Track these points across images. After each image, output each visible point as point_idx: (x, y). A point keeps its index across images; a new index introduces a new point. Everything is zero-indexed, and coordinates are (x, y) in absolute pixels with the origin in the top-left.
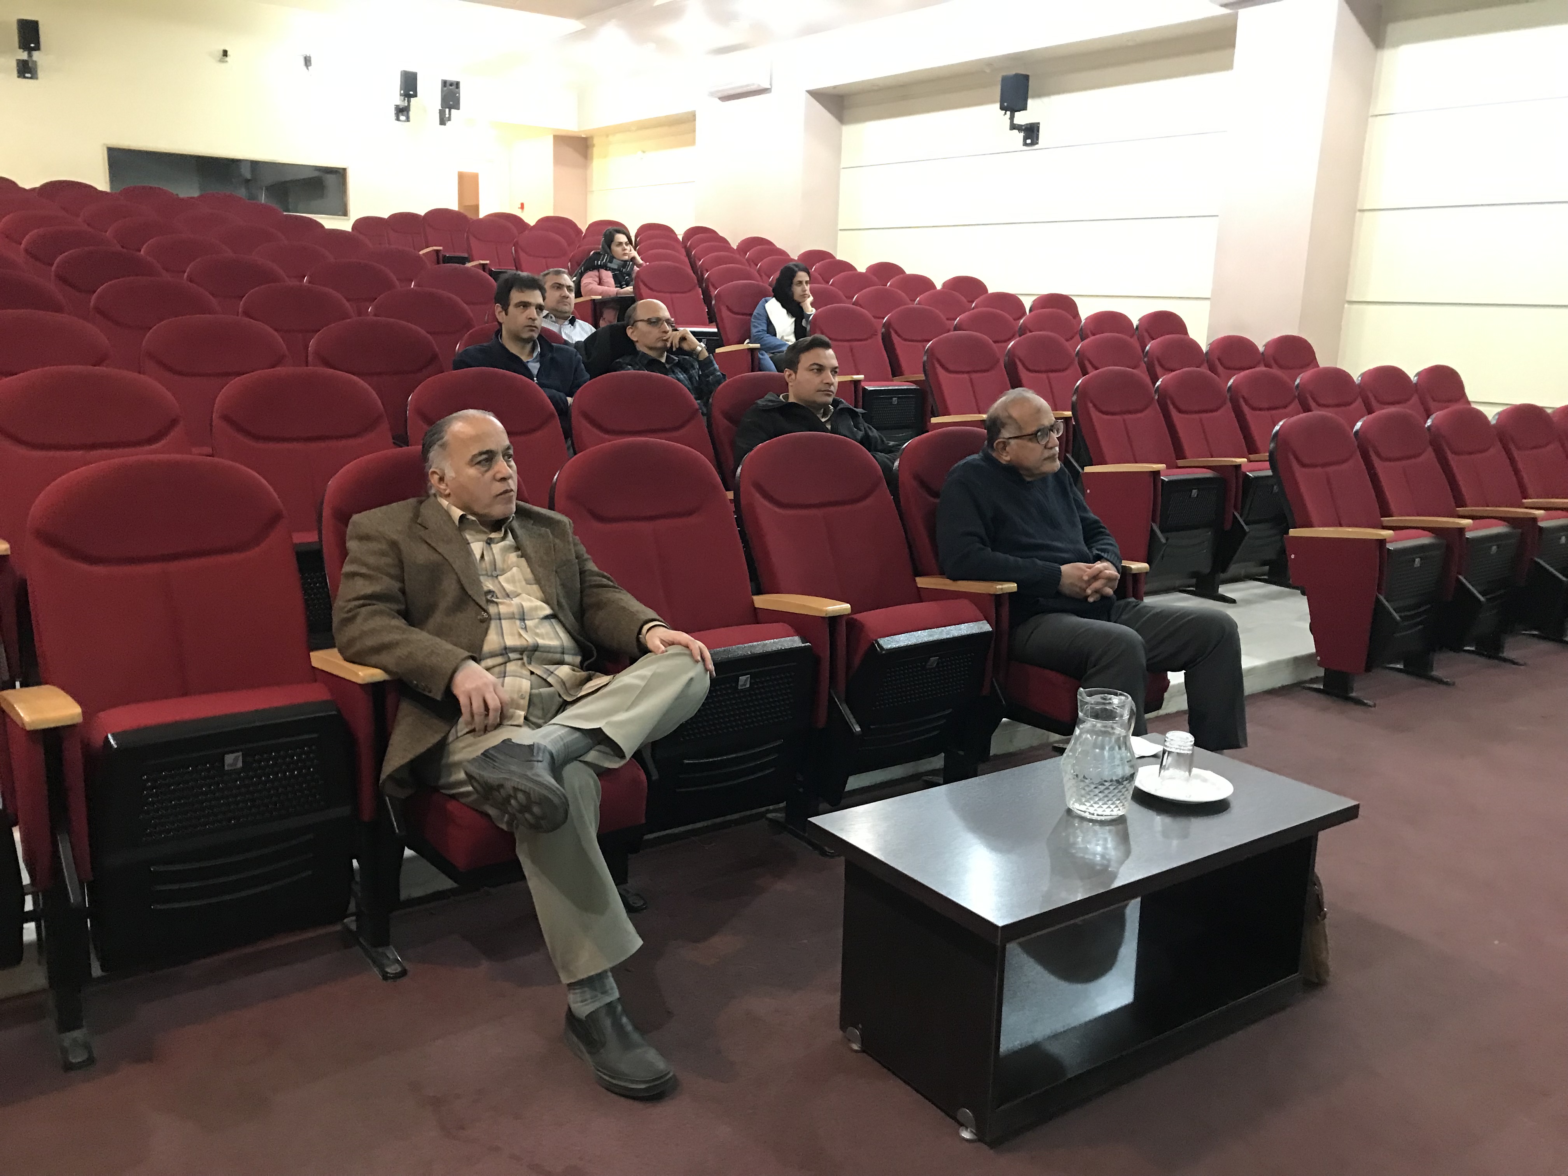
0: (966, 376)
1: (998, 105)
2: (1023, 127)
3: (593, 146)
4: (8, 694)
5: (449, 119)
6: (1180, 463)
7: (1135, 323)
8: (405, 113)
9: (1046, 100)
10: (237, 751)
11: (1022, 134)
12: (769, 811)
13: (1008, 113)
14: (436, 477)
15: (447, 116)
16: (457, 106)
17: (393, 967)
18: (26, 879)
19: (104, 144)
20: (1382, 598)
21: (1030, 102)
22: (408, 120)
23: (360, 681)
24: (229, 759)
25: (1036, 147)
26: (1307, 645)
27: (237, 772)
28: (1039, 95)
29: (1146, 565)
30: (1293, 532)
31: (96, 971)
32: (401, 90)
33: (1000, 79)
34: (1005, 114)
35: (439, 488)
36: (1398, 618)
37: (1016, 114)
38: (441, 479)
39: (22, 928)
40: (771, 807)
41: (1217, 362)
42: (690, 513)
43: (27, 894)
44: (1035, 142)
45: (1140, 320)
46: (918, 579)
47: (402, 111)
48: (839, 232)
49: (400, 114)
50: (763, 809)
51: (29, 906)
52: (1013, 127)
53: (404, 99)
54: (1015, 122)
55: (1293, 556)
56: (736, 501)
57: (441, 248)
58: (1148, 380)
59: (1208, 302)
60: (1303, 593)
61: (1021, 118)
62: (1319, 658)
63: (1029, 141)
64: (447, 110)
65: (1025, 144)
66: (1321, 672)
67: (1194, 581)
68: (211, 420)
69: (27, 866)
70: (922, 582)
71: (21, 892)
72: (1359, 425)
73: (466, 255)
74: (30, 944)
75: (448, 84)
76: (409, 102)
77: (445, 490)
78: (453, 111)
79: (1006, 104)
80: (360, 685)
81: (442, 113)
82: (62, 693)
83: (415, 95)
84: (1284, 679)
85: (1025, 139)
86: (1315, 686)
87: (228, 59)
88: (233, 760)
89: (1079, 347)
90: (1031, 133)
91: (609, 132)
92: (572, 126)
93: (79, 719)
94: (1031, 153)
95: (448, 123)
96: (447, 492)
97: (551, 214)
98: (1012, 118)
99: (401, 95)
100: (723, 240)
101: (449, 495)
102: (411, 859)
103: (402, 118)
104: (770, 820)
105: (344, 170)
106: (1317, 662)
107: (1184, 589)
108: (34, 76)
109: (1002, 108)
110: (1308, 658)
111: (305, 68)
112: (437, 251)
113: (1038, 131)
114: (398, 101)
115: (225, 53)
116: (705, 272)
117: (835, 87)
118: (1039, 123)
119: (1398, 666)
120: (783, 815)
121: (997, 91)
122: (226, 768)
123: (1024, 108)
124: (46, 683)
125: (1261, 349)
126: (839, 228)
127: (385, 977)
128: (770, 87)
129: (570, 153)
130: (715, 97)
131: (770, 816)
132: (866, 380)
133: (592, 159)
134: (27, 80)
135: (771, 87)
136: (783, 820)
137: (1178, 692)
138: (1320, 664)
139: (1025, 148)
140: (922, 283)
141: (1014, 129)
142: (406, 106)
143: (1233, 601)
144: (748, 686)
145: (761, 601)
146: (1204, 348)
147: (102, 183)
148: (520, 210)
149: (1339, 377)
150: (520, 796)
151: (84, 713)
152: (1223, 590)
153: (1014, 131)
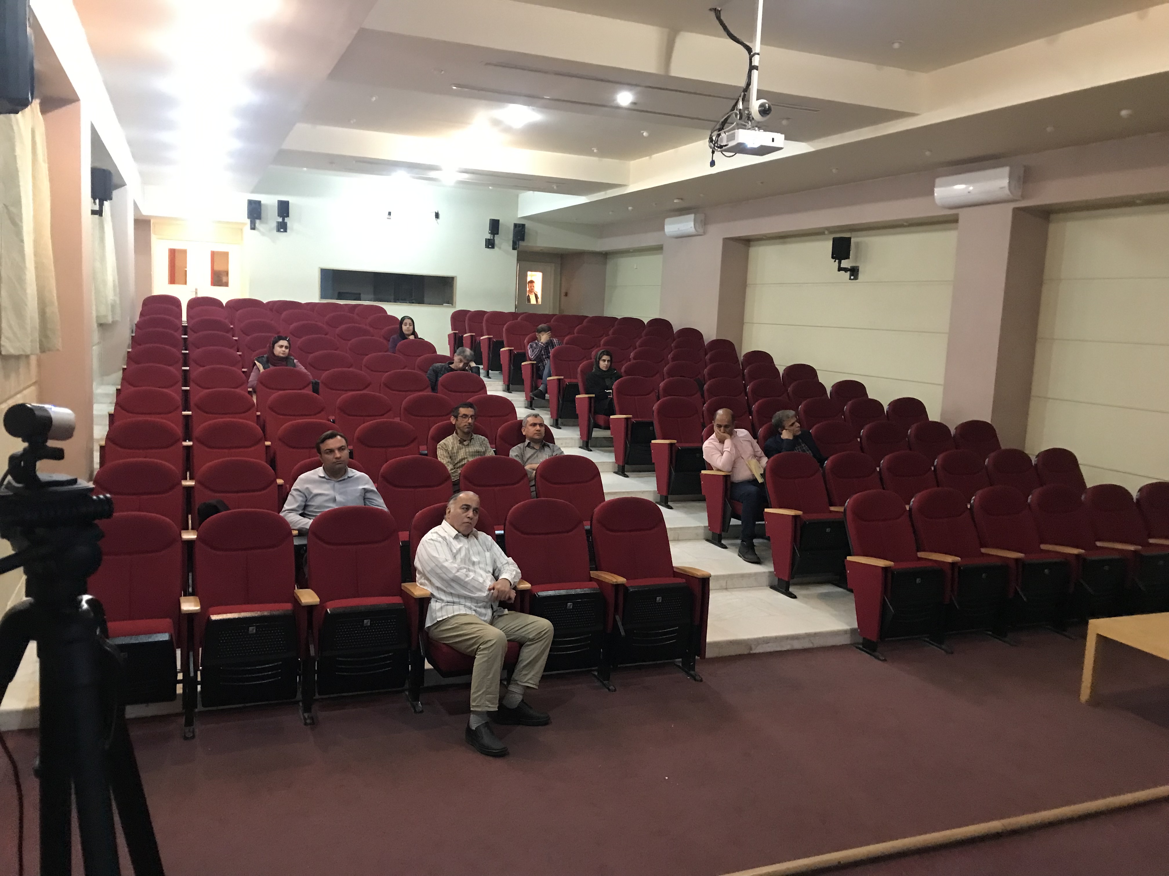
1: (830, 256)
2: (848, 269)
3: (610, 258)
4: (181, 599)
8: (492, 243)
11: (847, 274)
13: (837, 261)
15: (517, 244)
16: (523, 238)
19: (320, 267)
20: (886, 599)
21: (853, 254)
22: (493, 248)
25: (858, 280)
30: (849, 558)
32: (489, 230)
33: (833, 240)
34: (835, 261)
37: (843, 261)
44: (856, 278)
47: (490, 243)
48: (745, 324)
52: (840, 269)
53: (492, 236)
54: (842, 266)
55: (848, 572)
61: (847, 264)
62: (859, 631)
63: (852, 277)
64: (517, 241)
65: (850, 279)
66: (861, 639)
75: (518, 227)
76: (494, 237)
79: (835, 255)
81: (514, 242)
82: (196, 599)
83: (498, 234)
85: (850, 277)
86: (859, 646)
90: (854, 272)
91: (617, 252)
93: (199, 611)
94: (855, 284)
98: (840, 263)
99: (489, 233)
103: (490, 246)
105: (453, 278)
106: (857, 634)
108: (285, 231)
109: (833, 257)
111: (435, 219)
113: (858, 272)
114: (489, 236)
115: (390, 214)
118: (858, 266)
121: (830, 246)
122: (248, 633)
123: (848, 258)
124: (195, 596)
125: (951, 430)
126: (744, 322)
134: (281, 233)
135: (705, 233)
139: (850, 281)
141: (842, 270)
142: (492, 240)
148: (565, 296)
151: (201, 608)
153: (841, 272)
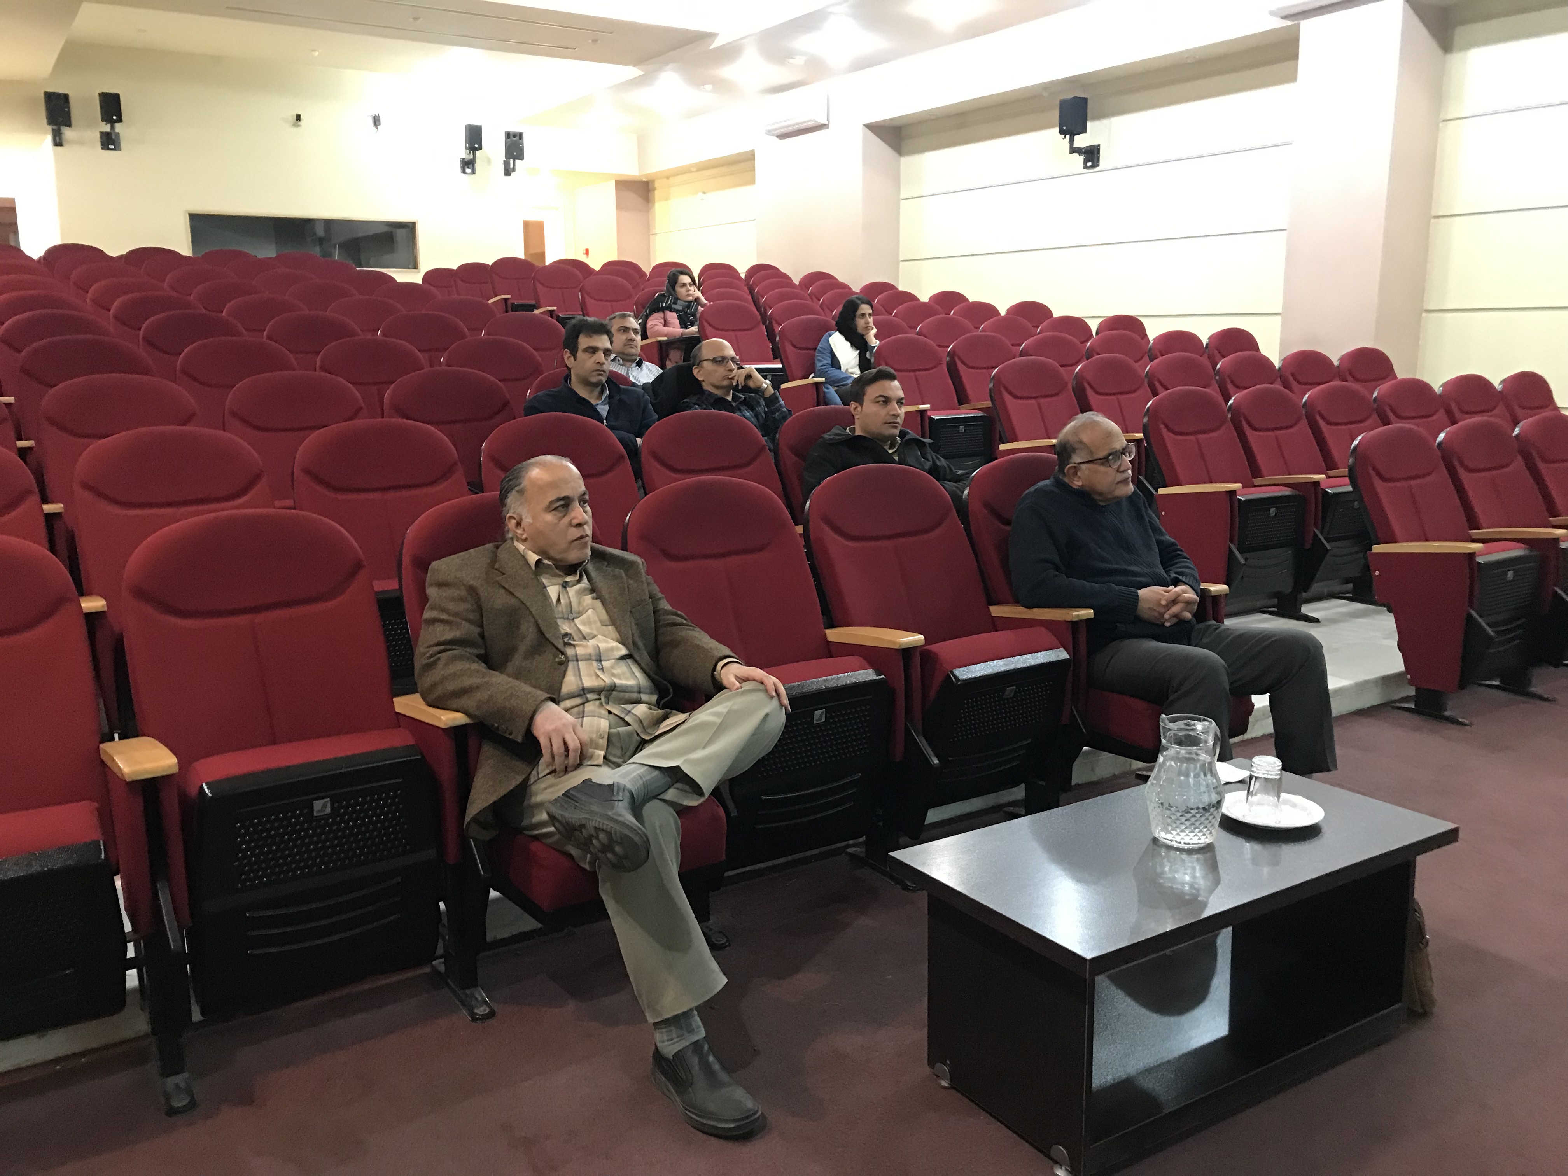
0: (1033, 401)
1: (1057, 129)
2: (1083, 150)
3: (654, 189)
4: (106, 747)
5: (514, 169)
6: (1257, 481)
7: (1205, 341)
8: (471, 166)
9: (1105, 122)
10: (326, 797)
11: (1082, 158)
12: (848, 846)
13: (1068, 137)
14: (514, 522)
15: (512, 166)
16: (520, 156)
17: (482, 1009)
18: (128, 927)
19: (187, 211)
20: (1473, 612)
21: (1089, 125)
22: (474, 172)
23: (442, 726)
24: (318, 805)
25: (1097, 169)
26: (1396, 664)
27: (326, 818)
28: (1099, 117)
29: (1225, 587)
30: (1376, 549)
31: (197, 1016)
32: (467, 144)
33: (1058, 102)
34: (1065, 137)
35: (516, 532)
36: (1493, 634)
37: (1075, 136)
38: (519, 524)
39: (125, 975)
40: (851, 842)
41: (1291, 378)
42: (761, 549)
43: (129, 942)
44: (1096, 164)
45: (1209, 338)
46: (992, 608)
47: (468, 164)
48: (901, 263)
49: (466, 167)
50: (844, 844)
51: (131, 953)
52: (1073, 150)
53: (470, 153)
54: (1075, 146)
55: (1377, 573)
56: (806, 535)
57: (509, 296)
58: (1220, 399)
59: (1279, 318)
60: (1390, 611)
61: (1081, 141)
62: (1409, 677)
63: (1089, 164)
64: (511, 161)
65: (1086, 167)
66: (1411, 691)
67: (1275, 601)
68: (293, 473)
69: (128, 915)
70: (996, 611)
71: (124, 940)
72: (1442, 436)
73: (533, 302)
74: (134, 990)
75: (511, 137)
76: (474, 155)
77: (522, 534)
78: (517, 161)
79: (1065, 128)
80: (442, 729)
81: (506, 164)
82: (157, 743)
83: (480, 148)
84: (1372, 699)
85: (1085, 162)
86: (1406, 705)
87: (302, 123)
88: (321, 806)
89: (1148, 368)
90: (1092, 155)
91: (669, 175)
92: (632, 171)
93: (175, 770)
94: (1093, 177)
95: (513, 174)
96: (524, 537)
97: (614, 258)
98: (1072, 141)
99: (466, 148)
100: (786, 276)
101: (525, 540)
102: (497, 900)
103: (468, 171)
104: (850, 854)
105: (414, 224)
106: (1407, 681)
107: (1265, 609)
108: (117, 147)
109: (1061, 132)
110: (1398, 676)
111: (374, 128)
112: (506, 300)
113: (1099, 153)
114: (464, 154)
115: (298, 118)
116: (768, 309)
117: (892, 120)
118: (1099, 145)
119: (1494, 683)
120: (864, 850)
121: (1056, 115)
122: (315, 814)
123: (1084, 131)
124: (144, 735)
125: (1336, 363)
126: (901, 259)
127: (474, 1019)
128: (827, 123)
129: (632, 198)
130: (773, 135)
131: (850, 850)
132: (932, 409)
133: (654, 202)
134: (110, 151)
135: (829, 122)
136: (863, 855)
137: (1264, 715)
138: (1411, 683)
139: (1086, 171)
140: (986, 310)
141: (1074, 152)
142: (471, 160)
143: (1316, 621)
144: (823, 720)
145: (834, 635)
146: (1277, 364)
147: (184, 248)
148: (585, 256)
149: (1419, 388)
150: (602, 836)
151: (179, 763)
152: (1306, 609)
153: (1074, 154)
